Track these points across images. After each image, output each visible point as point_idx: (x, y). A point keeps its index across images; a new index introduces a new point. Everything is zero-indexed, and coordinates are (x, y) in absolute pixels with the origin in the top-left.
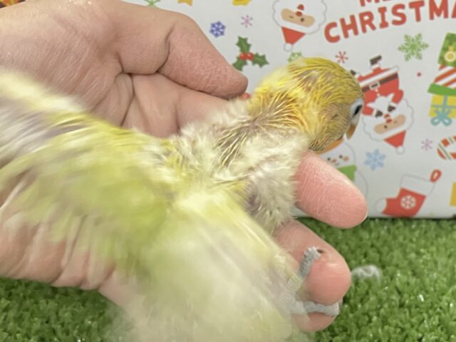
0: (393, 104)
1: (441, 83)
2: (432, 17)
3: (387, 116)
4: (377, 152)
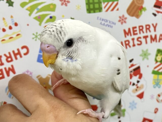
0: (139, 80)
1: (156, 70)
2: (151, 42)
3: (137, 85)
4: (133, 102)
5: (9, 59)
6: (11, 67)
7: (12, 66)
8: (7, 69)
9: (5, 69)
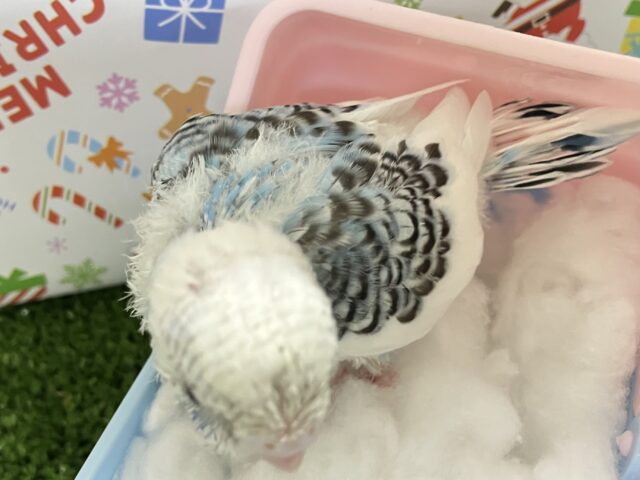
5: (31, 48)
6: (46, 75)
7: (49, 69)
8: (34, 84)
9: (25, 82)
